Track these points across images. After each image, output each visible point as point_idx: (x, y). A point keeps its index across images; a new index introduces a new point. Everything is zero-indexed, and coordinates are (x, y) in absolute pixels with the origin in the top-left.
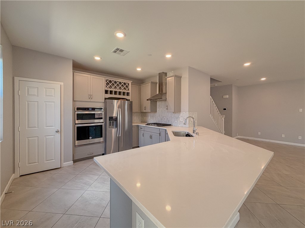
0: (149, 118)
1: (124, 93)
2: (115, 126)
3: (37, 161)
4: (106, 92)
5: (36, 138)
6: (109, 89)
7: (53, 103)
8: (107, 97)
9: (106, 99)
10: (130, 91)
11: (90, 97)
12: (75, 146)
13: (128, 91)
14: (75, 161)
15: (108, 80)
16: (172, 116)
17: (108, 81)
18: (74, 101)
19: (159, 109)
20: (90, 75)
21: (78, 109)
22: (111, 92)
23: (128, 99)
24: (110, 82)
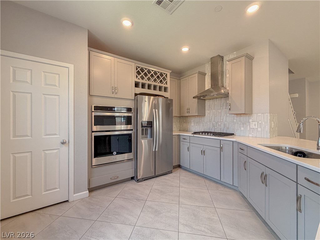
0: (192, 124)
1: (160, 88)
2: (149, 136)
3: (29, 193)
4: (137, 85)
5: (28, 154)
6: (141, 81)
7: (57, 97)
8: (138, 93)
9: (136, 95)
10: (168, 86)
11: (115, 90)
12: (91, 166)
13: (166, 86)
14: (91, 190)
15: (139, 67)
16: (235, 121)
17: (139, 69)
18: (90, 95)
19: (209, 112)
20: (114, 57)
21: (97, 108)
22: (143, 86)
23: (166, 96)
24: (142, 70)
